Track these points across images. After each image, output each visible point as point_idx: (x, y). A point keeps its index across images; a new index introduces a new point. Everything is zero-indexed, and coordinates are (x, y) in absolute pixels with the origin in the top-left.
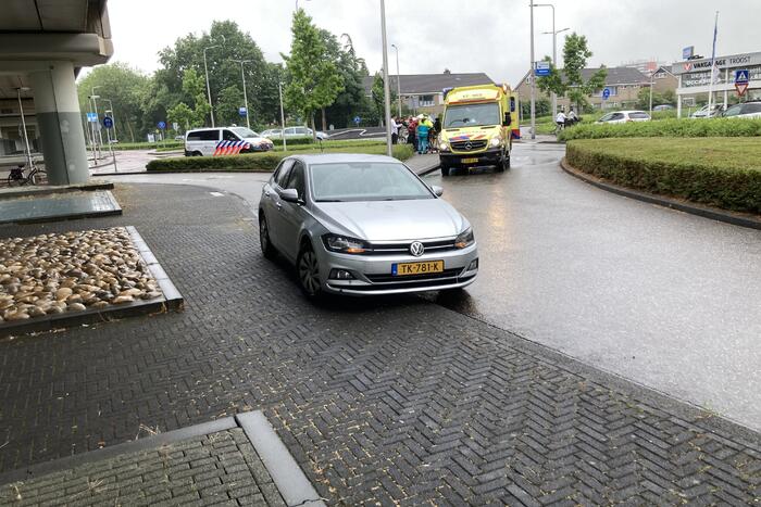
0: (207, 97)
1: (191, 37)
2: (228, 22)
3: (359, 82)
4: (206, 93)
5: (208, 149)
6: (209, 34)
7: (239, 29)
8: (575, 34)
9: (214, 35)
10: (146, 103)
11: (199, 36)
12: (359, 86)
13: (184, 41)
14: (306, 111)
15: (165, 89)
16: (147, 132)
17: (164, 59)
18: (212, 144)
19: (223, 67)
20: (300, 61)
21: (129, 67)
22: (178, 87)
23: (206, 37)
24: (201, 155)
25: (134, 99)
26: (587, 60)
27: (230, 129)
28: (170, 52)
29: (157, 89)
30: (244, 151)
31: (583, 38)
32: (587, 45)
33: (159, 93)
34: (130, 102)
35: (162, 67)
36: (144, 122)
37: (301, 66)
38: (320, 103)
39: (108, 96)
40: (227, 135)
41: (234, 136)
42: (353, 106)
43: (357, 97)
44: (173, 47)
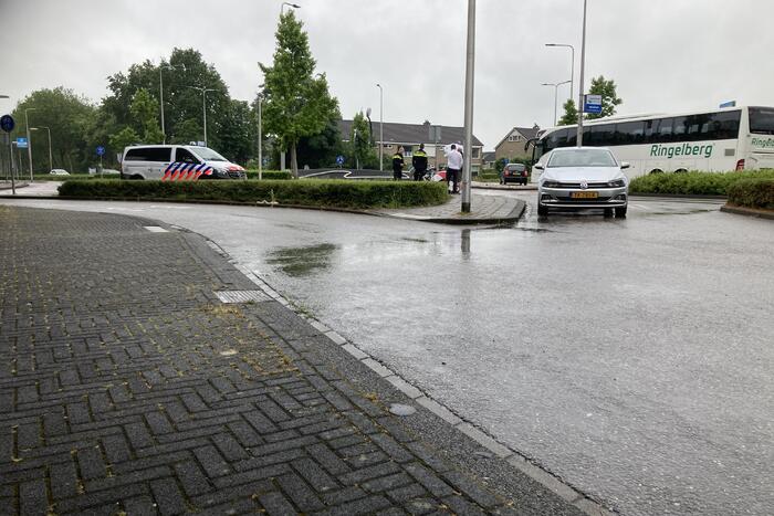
0: (160, 124)
1: (148, 64)
2: (191, 50)
3: (334, 124)
4: (159, 119)
5: (152, 171)
6: (168, 61)
7: (203, 59)
8: (602, 78)
9: (174, 61)
10: (90, 134)
11: (157, 64)
12: (334, 128)
13: (141, 67)
14: (286, 138)
15: (113, 119)
16: (89, 165)
17: (114, 86)
18: (161, 166)
19: (182, 97)
20: (286, 73)
21: (74, 93)
22: (127, 116)
23: (164, 64)
24: (142, 178)
25: (77, 129)
26: (616, 108)
27: (187, 147)
28: (123, 78)
29: (105, 119)
30: (204, 176)
31: (611, 83)
32: (616, 90)
33: (106, 123)
34: (72, 132)
35: (111, 94)
36: (87, 155)
37: (286, 80)
38: (307, 129)
39: (46, 123)
40: (183, 155)
41: (191, 156)
42: (326, 150)
43: (331, 141)
44: (126, 74)
